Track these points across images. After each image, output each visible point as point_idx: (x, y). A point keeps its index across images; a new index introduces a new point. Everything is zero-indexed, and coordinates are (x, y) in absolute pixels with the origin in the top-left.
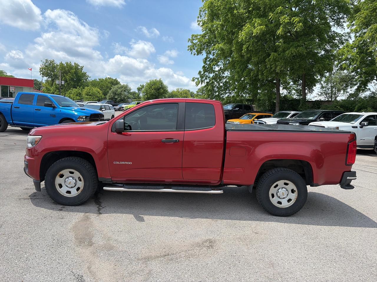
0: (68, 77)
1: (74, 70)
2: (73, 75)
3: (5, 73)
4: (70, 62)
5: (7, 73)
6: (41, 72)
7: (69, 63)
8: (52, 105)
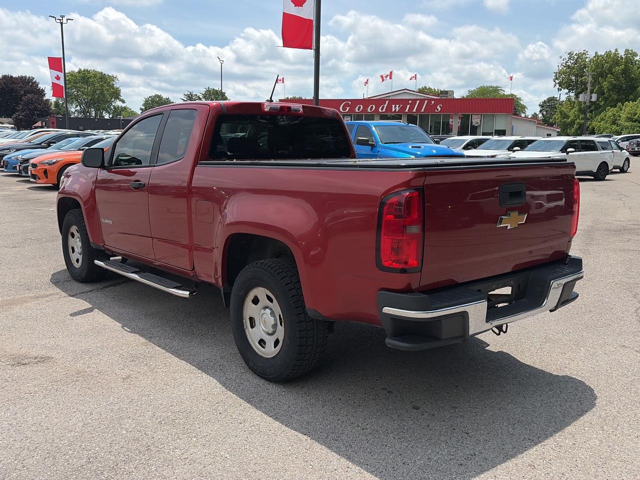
0: (605, 85)
1: (623, 66)
2: (617, 79)
3: (502, 90)
4: (616, 50)
5: (504, 91)
6: (557, 81)
7: (613, 51)
8: (368, 141)
